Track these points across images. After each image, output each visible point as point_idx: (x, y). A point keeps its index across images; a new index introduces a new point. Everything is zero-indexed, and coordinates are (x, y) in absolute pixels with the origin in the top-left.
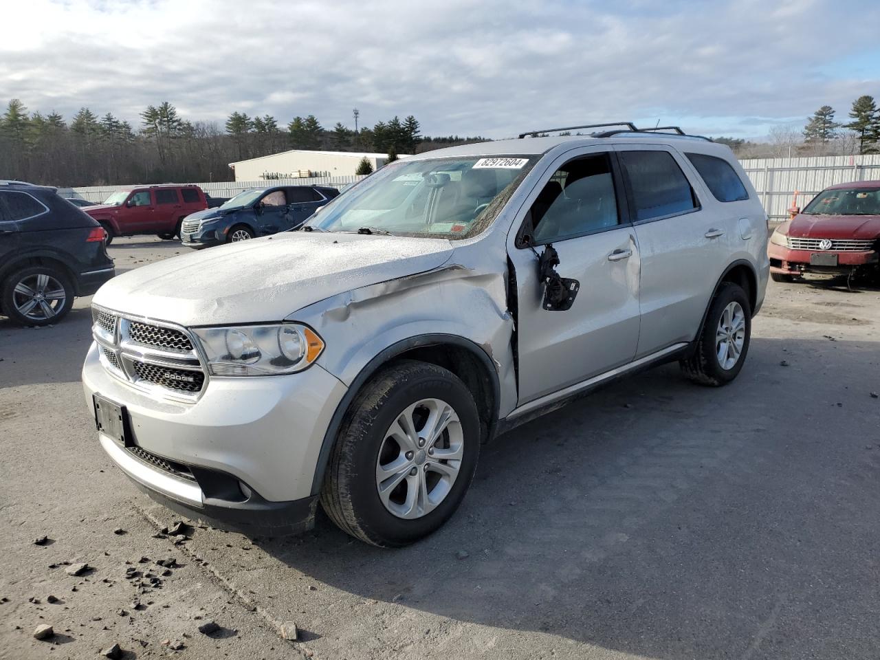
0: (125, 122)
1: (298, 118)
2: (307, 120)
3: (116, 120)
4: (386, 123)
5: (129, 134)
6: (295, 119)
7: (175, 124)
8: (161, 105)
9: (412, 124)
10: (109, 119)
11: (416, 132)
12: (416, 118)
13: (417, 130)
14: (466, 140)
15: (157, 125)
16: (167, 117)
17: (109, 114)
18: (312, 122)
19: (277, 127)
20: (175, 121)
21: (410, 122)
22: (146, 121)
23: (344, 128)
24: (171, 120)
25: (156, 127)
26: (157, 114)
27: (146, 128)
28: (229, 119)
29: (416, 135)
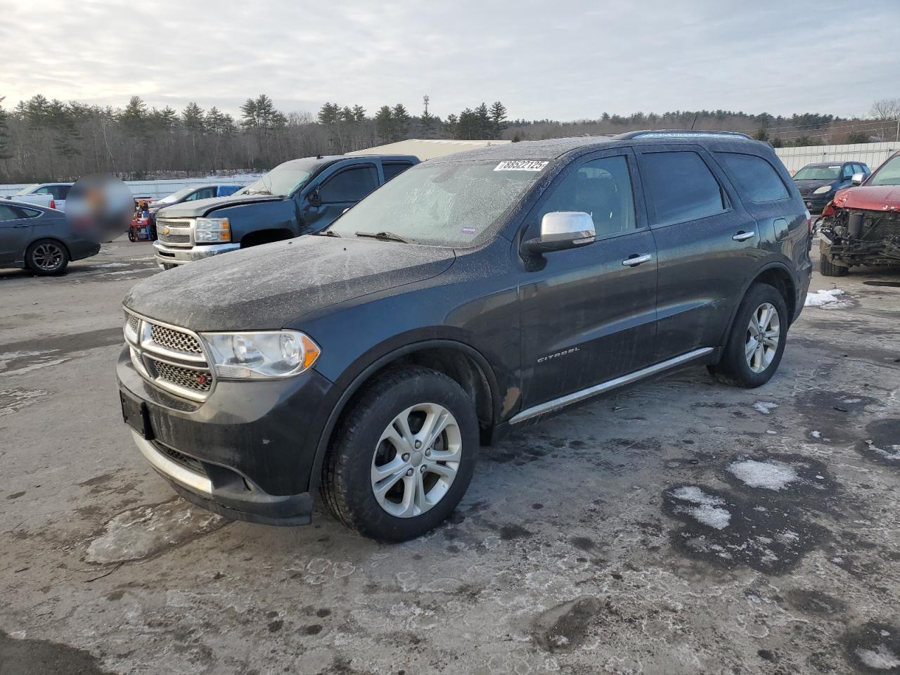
0: (228, 115)
1: (386, 107)
2: (396, 109)
3: (220, 113)
4: (473, 110)
5: (231, 126)
6: (382, 109)
7: (271, 116)
8: (259, 98)
9: (499, 109)
10: (214, 112)
11: (503, 118)
12: (503, 104)
13: (504, 115)
14: (532, 123)
15: (255, 117)
16: (264, 109)
17: (214, 108)
18: (400, 110)
19: (365, 116)
20: (270, 114)
21: (497, 108)
22: (245, 114)
23: (431, 116)
24: (268, 112)
25: (254, 119)
26: (255, 107)
27: (245, 120)
28: (322, 110)
29: (503, 120)
